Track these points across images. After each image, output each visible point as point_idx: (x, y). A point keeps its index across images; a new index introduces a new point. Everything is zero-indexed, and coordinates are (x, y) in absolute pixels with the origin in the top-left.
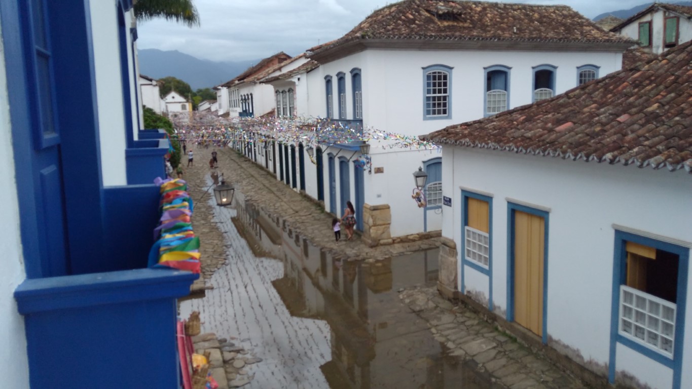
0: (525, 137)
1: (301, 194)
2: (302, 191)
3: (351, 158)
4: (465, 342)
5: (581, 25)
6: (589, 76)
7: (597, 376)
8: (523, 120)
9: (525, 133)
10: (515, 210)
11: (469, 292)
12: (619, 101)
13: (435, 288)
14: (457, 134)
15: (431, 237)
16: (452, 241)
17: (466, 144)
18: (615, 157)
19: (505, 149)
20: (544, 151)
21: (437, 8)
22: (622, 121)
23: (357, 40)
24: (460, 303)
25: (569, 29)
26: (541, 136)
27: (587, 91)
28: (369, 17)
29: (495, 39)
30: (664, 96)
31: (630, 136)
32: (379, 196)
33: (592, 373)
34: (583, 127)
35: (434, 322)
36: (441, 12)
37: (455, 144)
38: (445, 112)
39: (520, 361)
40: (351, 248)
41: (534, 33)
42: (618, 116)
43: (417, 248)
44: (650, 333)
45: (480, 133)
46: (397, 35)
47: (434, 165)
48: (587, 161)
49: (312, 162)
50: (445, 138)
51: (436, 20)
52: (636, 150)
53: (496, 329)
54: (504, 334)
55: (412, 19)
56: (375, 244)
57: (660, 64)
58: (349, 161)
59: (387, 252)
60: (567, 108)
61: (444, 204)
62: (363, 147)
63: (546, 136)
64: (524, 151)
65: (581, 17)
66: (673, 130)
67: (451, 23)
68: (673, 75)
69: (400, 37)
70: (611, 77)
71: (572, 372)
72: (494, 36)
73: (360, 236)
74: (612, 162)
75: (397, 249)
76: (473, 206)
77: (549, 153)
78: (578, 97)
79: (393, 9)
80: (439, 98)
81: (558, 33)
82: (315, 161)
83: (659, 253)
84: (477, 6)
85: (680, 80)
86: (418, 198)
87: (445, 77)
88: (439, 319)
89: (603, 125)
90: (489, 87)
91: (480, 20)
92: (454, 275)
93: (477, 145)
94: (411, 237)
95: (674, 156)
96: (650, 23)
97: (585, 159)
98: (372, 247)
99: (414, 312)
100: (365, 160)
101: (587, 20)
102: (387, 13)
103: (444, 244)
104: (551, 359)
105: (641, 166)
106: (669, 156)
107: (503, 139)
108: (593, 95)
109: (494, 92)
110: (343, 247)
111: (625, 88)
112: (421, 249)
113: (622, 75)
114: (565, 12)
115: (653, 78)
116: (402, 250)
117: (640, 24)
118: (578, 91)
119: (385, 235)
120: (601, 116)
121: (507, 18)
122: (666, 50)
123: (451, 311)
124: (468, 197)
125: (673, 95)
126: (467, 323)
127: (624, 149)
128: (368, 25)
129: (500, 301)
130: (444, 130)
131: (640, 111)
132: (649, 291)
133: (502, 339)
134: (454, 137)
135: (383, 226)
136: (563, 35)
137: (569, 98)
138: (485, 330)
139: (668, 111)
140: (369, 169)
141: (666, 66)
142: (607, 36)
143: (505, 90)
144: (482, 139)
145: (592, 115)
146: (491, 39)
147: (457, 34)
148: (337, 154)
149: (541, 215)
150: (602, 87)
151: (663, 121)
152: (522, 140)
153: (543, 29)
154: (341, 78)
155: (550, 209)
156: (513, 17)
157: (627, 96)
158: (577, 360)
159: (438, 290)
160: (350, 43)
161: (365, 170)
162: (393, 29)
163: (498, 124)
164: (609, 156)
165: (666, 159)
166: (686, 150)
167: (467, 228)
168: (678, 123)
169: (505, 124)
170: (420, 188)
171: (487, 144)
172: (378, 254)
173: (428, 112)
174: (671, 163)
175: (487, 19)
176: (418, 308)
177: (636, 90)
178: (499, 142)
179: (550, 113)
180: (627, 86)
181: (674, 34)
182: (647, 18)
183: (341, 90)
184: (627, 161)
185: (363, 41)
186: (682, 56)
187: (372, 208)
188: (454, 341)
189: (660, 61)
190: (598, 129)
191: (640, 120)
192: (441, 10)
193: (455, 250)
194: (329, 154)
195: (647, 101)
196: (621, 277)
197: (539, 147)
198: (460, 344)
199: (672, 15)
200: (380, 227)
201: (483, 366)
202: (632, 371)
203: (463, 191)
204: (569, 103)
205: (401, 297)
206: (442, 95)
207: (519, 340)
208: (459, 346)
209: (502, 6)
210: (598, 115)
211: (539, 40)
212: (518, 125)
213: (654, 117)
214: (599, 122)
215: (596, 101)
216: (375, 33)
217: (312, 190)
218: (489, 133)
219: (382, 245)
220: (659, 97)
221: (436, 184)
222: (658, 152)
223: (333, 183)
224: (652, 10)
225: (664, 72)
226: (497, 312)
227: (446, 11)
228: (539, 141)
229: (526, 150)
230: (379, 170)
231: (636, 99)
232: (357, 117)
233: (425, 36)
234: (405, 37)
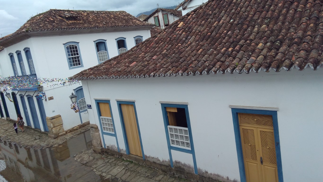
0: (118, 71)
1: (7, 120)
2: (7, 118)
3: (33, 95)
4: (111, 171)
5: (132, 19)
6: (139, 41)
7: (167, 166)
8: (116, 63)
9: (117, 69)
10: (120, 104)
11: (108, 147)
12: (152, 51)
13: (92, 150)
14: (87, 74)
15: (85, 125)
16: (96, 125)
17: (92, 78)
18: (154, 74)
19: (110, 77)
20: (127, 76)
21: (64, 15)
22: (154, 59)
23: (24, 33)
24: (105, 153)
25: (127, 21)
26: (125, 69)
27: (139, 47)
28: (28, 21)
29: (96, 28)
30: (167, 47)
31: (159, 65)
32: (54, 111)
33: (164, 165)
34: (140, 63)
35: (95, 166)
36: (67, 17)
37: (87, 79)
38: (79, 64)
39: (136, 171)
40: (43, 142)
41: (113, 24)
42: (153, 57)
43: (79, 132)
44: (181, 142)
45: (98, 72)
46: (46, 29)
47: (79, 90)
48: (145, 77)
49: (11, 101)
50: (82, 77)
51: (65, 20)
52: (161, 70)
53: (123, 160)
54: (127, 161)
55: (53, 20)
56: (57, 136)
57: (163, 34)
58: (33, 96)
59: (64, 139)
60: (133, 56)
61: (88, 108)
62: (40, 88)
63: (127, 69)
64: (119, 77)
65: (131, 16)
66: (173, 60)
67: (73, 22)
68: (169, 38)
69: (48, 30)
70: (147, 41)
71: (157, 168)
72: (95, 27)
73: (47, 134)
74: (154, 76)
75: (69, 135)
76: (102, 106)
77: (129, 77)
78: (136, 50)
79: (41, 16)
80: (75, 58)
81: (123, 23)
82: (12, 100)
83: (178, 109)
84: (84, 13)
85: (172, 39)
86: (74, 108)
87: (76, 47)
88: (97, 164)
89: (148, 61)
90: (98, 50)
91: (87, 19)
92: (99, 141)
93: (98, 78)
94: (75, 128)
95: (175, 70)
96: (158, 16)
97: (144, 77)
98: (55, 138)
99: (84, 164)
100: (42, 95)
101: (134, 17)
102: (39, 18)
103: (92, 127)
104: (148, 166)
105: (164, 76)
106: (173, 71)
107: (109, 73)
108: (141, 49)
109: (101, 52)
110: (38, 143)
111: (153, 45)
112: (81, 132)
113: (151, 39)
114: (124, 14)
115: (162, 40)
116: (72, 136)
117: (154, 17)
118: (135, 48)
119: (61, 131)
120: (146, 58)
121: (100, 18)
122: (165, 27)
123: (101, 158)
124: (99, 103)
125: (170, 46)
126: (110, 162)
127: (157, 70)
128: (29, 25)
129: (122, 146)
130: (80, 73)
131: (160, 54)
132: (178, 125)
133: (126, 163)
134: (86, 76)
135: (59, 126)
136: (125, 24)
137: (133, 51)
138: (119, 162)
139: (170, 53)
140: (45, 99)
141: (166, 34)
142: (143, 23)
143: (106, 50)
144: (99, 74)
145: (143, 58)
146: (94, 28)
147: (77, 26)
148: (25, 94)
149: (132, 104)
150: (144, 45)
151: (169, 56)
152: (117, 73)
153: (116, 22)
154: (19, 53)
155: (135, 100)
156: (102, 17)
157: (155, 48)
158: (158, 162)
159: (93, 150)
160: (20, 35)
161: (43, 100)
162: (43, 26)
163: (105, 66)
164: (152, 74)
165: (173, 72)
166: (179, 67)
167: (101, 117)
168: (174, 57)
169: (108, 66)
170: (74, 103)
171: (102, 77)
172: (59, 141)
173: (71, 65)
174: (175, 73)
175: (91, 19)
176: (85, 162)
177: (157, 45)
178: (107, 75)
179: (126, 59)
180: (154, 44)
181: (167, 21)
182: (156, 15)
183: (20, 60)
184: (159, 75)
185: (27, 33)
186: (171, 29)
187: (51, 119)
188: (105, 172)
189: (164, 32)
190: (146, 63)
191: (161, 57)
192: (67, 15)
193: (98, 129)
194: (20, 95)
195: (162, 49)
196: (167, 123)
197: (124, 74)
198: (108, 172)
199: (165, 13)
200: (57, 127)
201: (120, 179)
202: (178, 160)
203: (96, 100)
204: (133, 54)
205: (75, 159)
206: (76, 56)
207: (134, 162)
208: (108, 173)
209: (96, 12)
210: (145, 57)
211: (115, 27)
212: (114, 66)
213: (165, 55)
214: (146, 60)
215: (143, 51)
216: (33, 29)
217: (13, 116)
218: (102, 71)
219: (60, 136)
220: (166, 47)
221: (83, 99)
222: (170, 70)
223: (26, 110)
224: (157, 11)
225: (165, 37)
226: (122, 152)
227: (70, 16)
228: (124, 72)
229: (120, 77)
230: (51, 98)
231: (158, 49)
232: (33, 73)
233: (61, 28)
234: (51, 30)
